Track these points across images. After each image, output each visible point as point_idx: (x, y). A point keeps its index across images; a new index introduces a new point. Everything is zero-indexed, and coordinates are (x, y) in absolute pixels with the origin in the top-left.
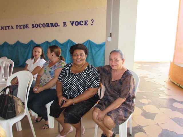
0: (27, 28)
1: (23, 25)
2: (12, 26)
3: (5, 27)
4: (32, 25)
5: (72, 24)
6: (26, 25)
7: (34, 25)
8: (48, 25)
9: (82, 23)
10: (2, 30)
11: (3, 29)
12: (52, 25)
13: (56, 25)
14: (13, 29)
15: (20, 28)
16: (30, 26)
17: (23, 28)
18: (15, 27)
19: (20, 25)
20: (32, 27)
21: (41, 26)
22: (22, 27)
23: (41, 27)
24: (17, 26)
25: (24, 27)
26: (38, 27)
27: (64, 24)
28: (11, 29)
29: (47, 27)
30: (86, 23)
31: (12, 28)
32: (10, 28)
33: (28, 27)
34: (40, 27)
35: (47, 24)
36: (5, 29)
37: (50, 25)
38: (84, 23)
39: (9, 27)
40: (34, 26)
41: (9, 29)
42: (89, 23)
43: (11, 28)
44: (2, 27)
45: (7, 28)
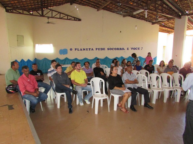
1: (101, 49)
4: (108, 49)
5: (132, 49)
8: (118, 49)
9: (137, 49)
11: (85, 50)
12: (121, 49)
13: (123, 49)
14: (93, 50)
16: (106, 49)
17: (101, 50)
18: (94, 49)
21: (113, 49)
22: (100, 49)
24: (96, 49)
27: (128, 49)
30: (139, 49)
31: (92, 49)
32: (91, 50)
37: (119, 49)
38: (138, 49)
39: (90, 49)
40: (109, 49)
41: (90, 50)
42: (140, 49)
44: (84, 49)
45: (89, 50)
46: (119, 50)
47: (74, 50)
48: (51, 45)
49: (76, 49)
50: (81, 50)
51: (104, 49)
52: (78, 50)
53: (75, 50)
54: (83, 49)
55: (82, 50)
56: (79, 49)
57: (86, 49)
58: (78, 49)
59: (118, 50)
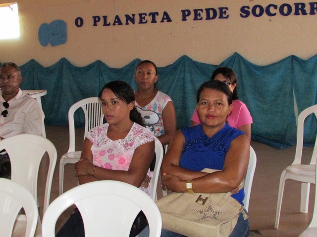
0: (221, 17)
1: (208, 10)
2: (165, 13)
3: (140, 15)
4: (242, 9)
6: (221, 9)
7: (250, 10)
8: (300, 9)
10: (127, 24)
11: (133, 21)
14: (169, 20)
15: (196, 19)
16: (234, 12)
17: (208, 18)
18: (176, 16)
19: (196, 11)
20: (242, 16)
21: (272, 10)
22: (204, 15)
23: (275, 14)
24: (185, 14)
25: (211, 15)
26: (265, 14)
28: (162, 21)
29: (297, 13)
31: (167, 18)
32: (159, 18)
33: (224, 16)
34: (270, 14)
35: (297, 5)
36: (141, 22)
39: (154, 15)
40: (248, 14)
41: (154, 21)
43: (163, 19)
44: (127, 17)
45: (149, 19)
46: (304, 13)
47: (88, 22)
48: (15, 6)
49: (96, 20)
50: (118, 21)
51: (222, 13)
52: (105, 24)
53: (95, 25)
54: (123, 20)
55: (120, 23)
56: (111, 20)
57: (137, 19)
58: (105, 18)
59: (301, 16)
